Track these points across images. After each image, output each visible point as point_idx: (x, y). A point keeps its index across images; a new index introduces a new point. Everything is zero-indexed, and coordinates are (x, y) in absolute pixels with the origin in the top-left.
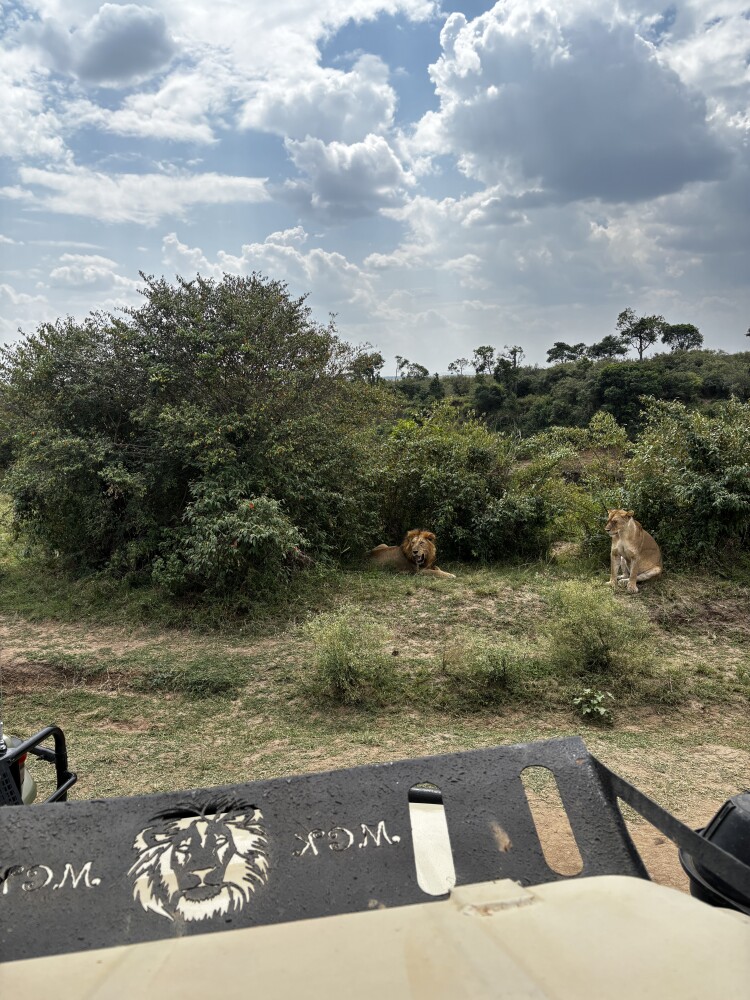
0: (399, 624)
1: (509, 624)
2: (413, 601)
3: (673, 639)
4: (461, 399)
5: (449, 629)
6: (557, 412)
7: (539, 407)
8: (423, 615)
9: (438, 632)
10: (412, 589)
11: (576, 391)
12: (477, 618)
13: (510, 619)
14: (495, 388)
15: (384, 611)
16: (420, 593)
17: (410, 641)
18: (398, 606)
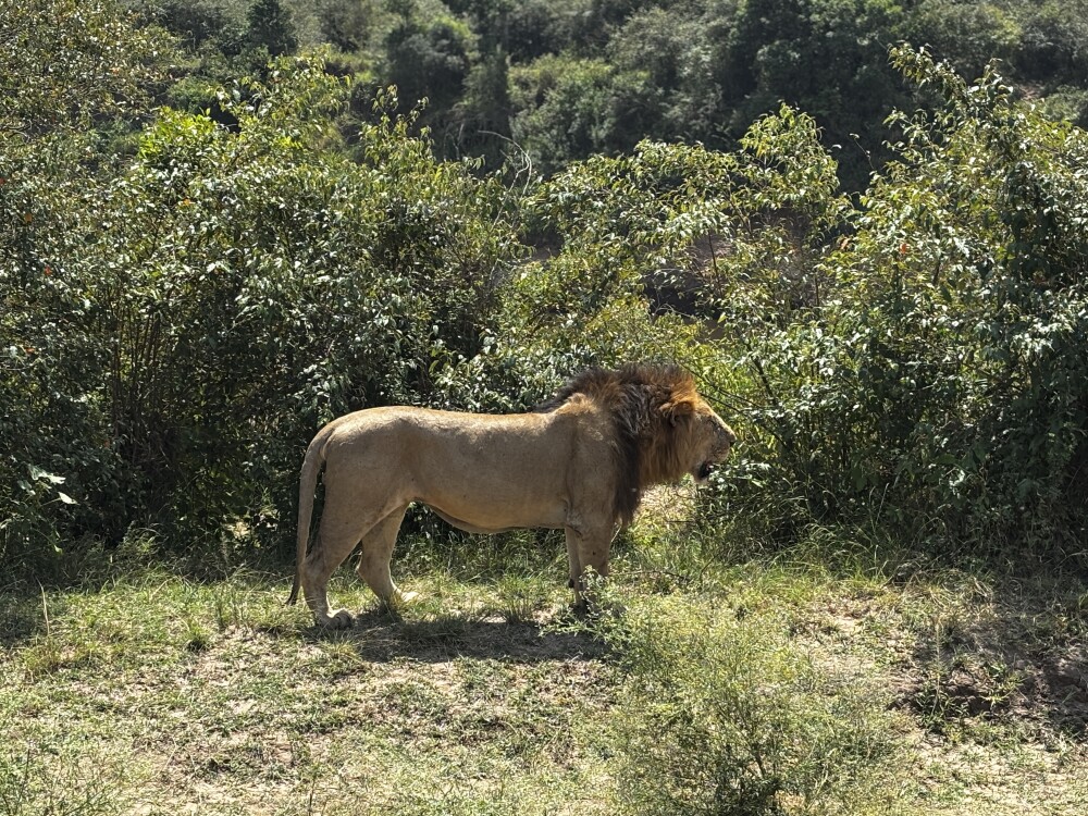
0: (165, 740)
1: (495, 724)
2: (209, 666)
3: (952, 756)
4: (347, 59)
5: (320, 747)
6: (621, 112)
7: (573, 94)
8: (243, 708)
9: (287, 756)
10: (209, 631)
11: (677, 48)
12: (405, 712)
13: (500, 710)
14: (446, 32)
15: (119, 699)
16: (233, 642)
17: (201, 788)
18: (165, 683)
